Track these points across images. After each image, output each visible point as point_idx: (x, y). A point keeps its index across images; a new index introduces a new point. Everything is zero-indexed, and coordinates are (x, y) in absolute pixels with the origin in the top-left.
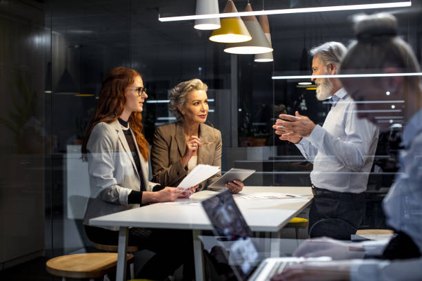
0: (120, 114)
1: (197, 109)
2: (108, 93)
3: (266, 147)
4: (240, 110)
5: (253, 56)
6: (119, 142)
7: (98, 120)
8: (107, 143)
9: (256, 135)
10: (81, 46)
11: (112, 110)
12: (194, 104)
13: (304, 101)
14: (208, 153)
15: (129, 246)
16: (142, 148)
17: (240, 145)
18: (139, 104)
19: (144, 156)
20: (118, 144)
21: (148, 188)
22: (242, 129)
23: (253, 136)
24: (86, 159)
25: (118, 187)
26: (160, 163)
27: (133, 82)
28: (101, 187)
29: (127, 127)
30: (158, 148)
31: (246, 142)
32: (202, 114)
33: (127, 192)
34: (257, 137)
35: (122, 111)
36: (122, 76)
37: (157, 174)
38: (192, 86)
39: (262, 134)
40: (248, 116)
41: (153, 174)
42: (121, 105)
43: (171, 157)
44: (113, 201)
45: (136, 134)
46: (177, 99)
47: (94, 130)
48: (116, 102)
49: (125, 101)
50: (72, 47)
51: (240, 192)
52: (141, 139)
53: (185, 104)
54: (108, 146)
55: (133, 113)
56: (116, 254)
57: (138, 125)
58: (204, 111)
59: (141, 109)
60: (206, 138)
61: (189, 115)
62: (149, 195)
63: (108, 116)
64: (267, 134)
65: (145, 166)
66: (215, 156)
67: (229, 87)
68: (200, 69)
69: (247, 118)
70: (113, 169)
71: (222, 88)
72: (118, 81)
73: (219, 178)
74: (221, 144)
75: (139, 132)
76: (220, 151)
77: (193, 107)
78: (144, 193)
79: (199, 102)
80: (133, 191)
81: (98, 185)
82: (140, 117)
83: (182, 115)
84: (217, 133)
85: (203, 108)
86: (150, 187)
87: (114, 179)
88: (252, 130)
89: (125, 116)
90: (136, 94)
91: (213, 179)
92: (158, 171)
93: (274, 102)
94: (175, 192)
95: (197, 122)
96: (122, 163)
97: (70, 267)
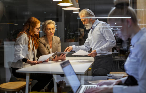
4: (65, 29)
5: (72, 11)
10: (9, 6)
23: (70, 39)
31: (68, 41)
34: (72, 39)
39: (74, 38)
40: (69, 32)
53: (46, 29)
56: (26, 82)
67: (61, 21)
86: (36, 59)
88: (70, 37)
97: (9, 87)
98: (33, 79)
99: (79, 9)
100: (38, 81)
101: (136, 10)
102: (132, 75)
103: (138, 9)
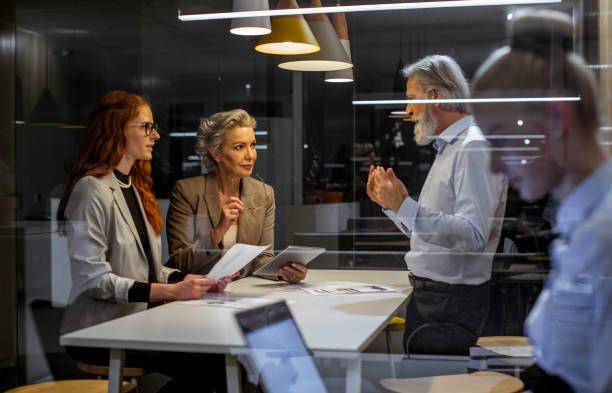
0: (117, 163)
1: (240, 155)
2: (99, 131)
3: (343, 205)
4: (306, 146)
5: (323, 74)
6: (115, 206)
7: (83, 173)
8: (95, 209)
9: (328, 186)
10: (72, 53)
11: (104, 157)
12: (236, 148)
13: (399, 134)
14: (254, 220)
15: (126, 366)
16: (152, 216)
17: (305, 202)
18: (146, 148)
19: (155, 228)
20: (112, 209)
21: (160, 276)
22: (308, 179)
23: (324, 189)
24: (65, 233)
25: (112, 276)
26: (181, 237)
27: (137, 114)
28: (86, 277)
29: (127, 183)
30: (177, 214)
31: (315, 197)
32: (247, 163)
33: (126, 284)
34: (330, 190)
35: (120, 159)
36: (120, 105)
37: (175, 252)
38: (234, 120)
39: (336, 185)
40: (317, 160)
41: (170, 252)
42: (119, 150)
43: (198, 226)
44: (104, 297)
45: (141, 194)
46: (209, 138)
47: (76, 188)
48: (110, 144)
49: (124, 143)
50: (57, 53)
51: (302, 281)
52: (150, 202)
53: (221, 147)
54: (97, 213)
55: (137, 162)
56: (107, 382)
57: (145, 180)
58: (249, 160)
59: (149, 156)
60: (252, 197)
61: (227, 163)
62: (161, 288)
63: (99, 166)
64: (345, 185)
65: (157, 243)
66: (264, 225)
67: (290, 115)
68: (248, 86)
69: (315, 162)
70: (106, 248)
71: (280, 115)
72: (114, 113)
73: (271, 259)
74: (274, 206)
75: (147, 190)
76: (272, 218)
77: (233, 153)
78: (154, 285)
79: (242, 146)
80: (136, 283)
81: (82, 273)
82: (148, 167)
83: (216, 163)
84: (269, 191)
85: (248, 155)
86: (164, 273)
87: (107, 264)
88: (322, 181)
89: (125, 166)
90: (142, 133)
91: (262, 261)
92: (178, 248)
93: (354, 140)
94: (201, 285)
95: (238, 175)
96: (119, 239)
98: (148, 371)
99: (350, 66)
100: (170, 379)
101: (597, 66)
102: (559, 371)
103: (604, 63)
